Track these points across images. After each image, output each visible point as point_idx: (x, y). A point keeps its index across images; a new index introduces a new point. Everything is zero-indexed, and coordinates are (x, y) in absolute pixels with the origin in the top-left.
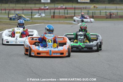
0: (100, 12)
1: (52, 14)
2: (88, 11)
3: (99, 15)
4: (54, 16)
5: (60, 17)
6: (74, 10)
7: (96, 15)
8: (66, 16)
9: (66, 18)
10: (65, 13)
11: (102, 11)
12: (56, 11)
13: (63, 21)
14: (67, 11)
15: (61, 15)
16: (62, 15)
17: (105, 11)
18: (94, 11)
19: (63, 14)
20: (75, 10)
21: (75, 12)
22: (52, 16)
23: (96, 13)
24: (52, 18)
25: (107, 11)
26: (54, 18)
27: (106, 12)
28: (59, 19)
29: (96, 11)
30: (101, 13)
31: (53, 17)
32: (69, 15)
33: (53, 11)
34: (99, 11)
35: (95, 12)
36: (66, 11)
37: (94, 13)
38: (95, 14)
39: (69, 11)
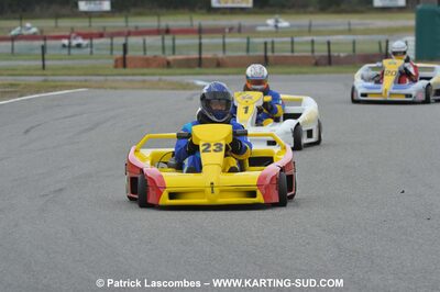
0: (292, 42)
1: (119, 53)
2: (248, 39)
3: (289, 54)
4: (124, 58)
5: (147, 63)
6: (198, 36)
7: (276, 54)
8: (171, 58)
9: (168, 64)
10: (163, 48)
11: (296, 39)
12: (133, 40)
13: (157, 78)
14: (174, 39)
15: (150, 54)
16: (155, 57)
17: (309, 38)
18: (269, 40)
19: (159, 53)
20: (200, 38)
21: (200, 44)
22: (116, 61)
23: (276, 46)
24: (116, 67)
25: (315, 38)
26: (125, 66)
27: (313, 42)
28: (145, 71)
29: (276, 40)
30: (296, 47)
31: (123, 62)
32: (178, 57)
33: (119, 41)
34: (289, 39)
35: (273, 43)
36: (168, 40)
37: (269, 46)
38: (273, 52)
39: (181, 41)
